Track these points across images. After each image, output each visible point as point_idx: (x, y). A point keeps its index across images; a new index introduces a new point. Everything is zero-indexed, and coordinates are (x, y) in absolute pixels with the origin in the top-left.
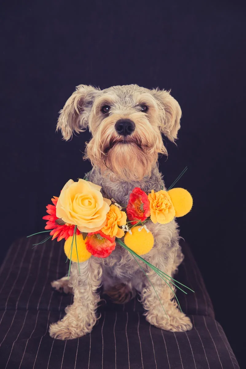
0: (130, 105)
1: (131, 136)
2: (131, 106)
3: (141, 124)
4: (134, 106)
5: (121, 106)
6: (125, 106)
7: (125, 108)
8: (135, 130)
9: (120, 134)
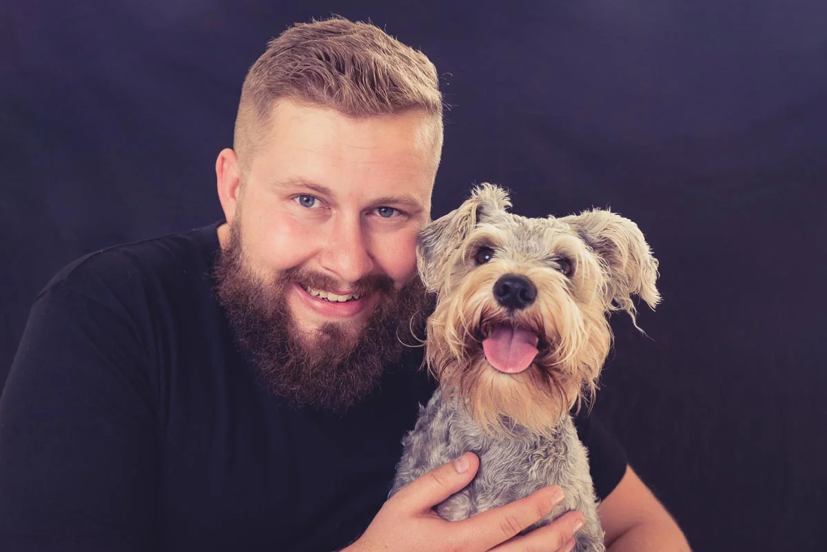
0: (536, 255)
1: (525, 311)
2: (538, 259)
3: (549, 293)
4: (545, 258)
5: (516, 254)
6: (525, 256)
7: (524, 259)
8: (536, 302)
9: (501, 303)
